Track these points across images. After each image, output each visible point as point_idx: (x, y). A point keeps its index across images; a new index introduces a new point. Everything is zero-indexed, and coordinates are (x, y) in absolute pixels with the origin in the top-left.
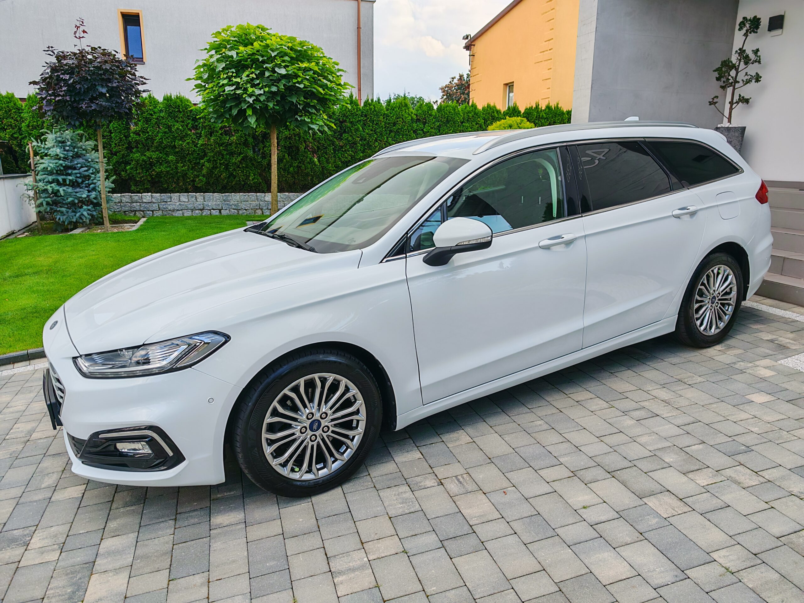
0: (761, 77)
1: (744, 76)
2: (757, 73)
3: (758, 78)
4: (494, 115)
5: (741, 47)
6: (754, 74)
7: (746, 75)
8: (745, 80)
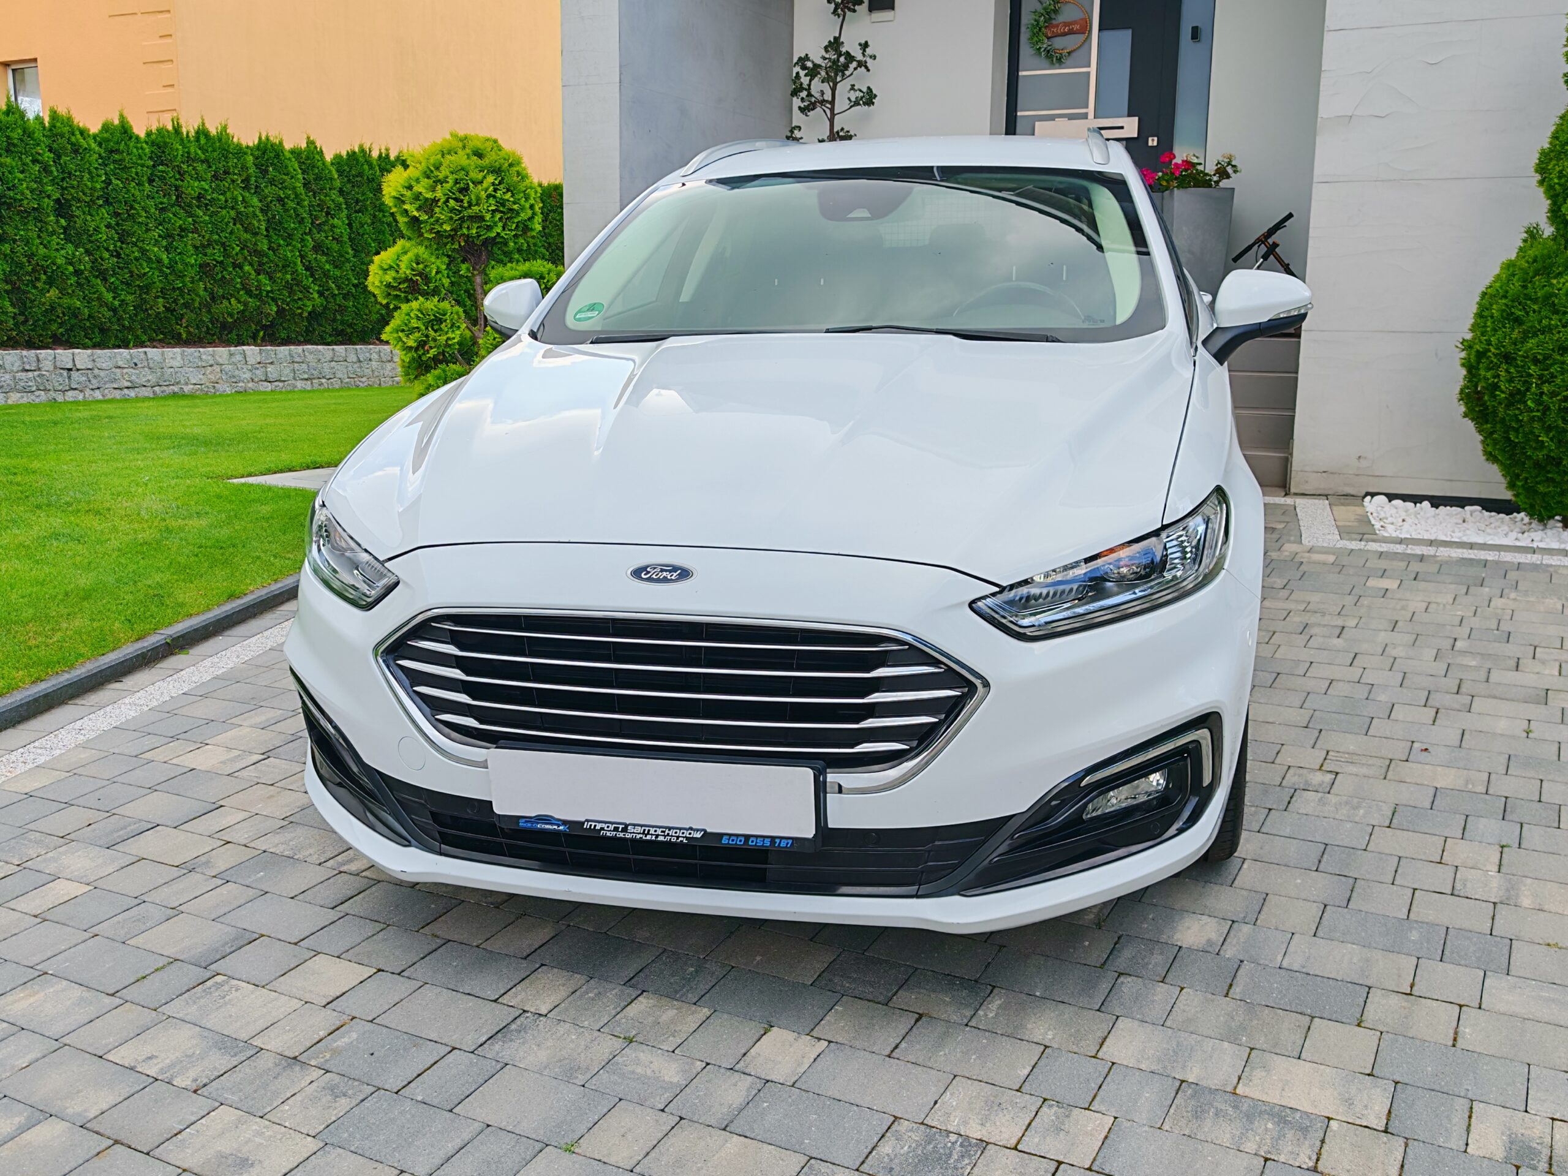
0: (875, 96)
1: (849, 92)
2: (869, 88)
3: (869, 98)
4: (77, 140)
5: (837, 35)
6: (865, 90)
7: (851, 89)
8: (853, 99)
